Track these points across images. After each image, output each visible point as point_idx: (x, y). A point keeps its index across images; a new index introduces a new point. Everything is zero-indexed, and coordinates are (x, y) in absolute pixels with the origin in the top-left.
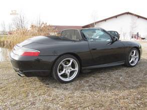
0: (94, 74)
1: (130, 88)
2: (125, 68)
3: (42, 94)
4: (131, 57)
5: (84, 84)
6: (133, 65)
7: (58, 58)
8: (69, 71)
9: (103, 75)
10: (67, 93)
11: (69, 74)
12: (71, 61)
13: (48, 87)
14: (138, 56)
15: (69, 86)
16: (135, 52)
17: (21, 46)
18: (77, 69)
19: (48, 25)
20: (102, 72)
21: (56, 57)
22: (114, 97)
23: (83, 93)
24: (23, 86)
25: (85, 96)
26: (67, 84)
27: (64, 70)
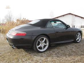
0: (57, 47)
1: (80, 55)
2: (74, 44)
3: (28, 60)
4: (77, 37)
5: (52, 53)
6: (78, 41)
7: (37, 37)
8: (43, 45)
9: (62, 48)
10: (43, 59)
11: (43, 47)
12: (45, 39)
13: (31, 55)
14: (81, 36)
15: (43, 54)
16: (79, 34)
17: (14, 30)
18: (48, 44)
19: (26, 19)
20: (61, 46)
21: (36, 36)
22: (72, 60)
23: (53, 58)
24: (15, 55)
25: (55, 60)
26: (42, 53)
27: (40, 45)
